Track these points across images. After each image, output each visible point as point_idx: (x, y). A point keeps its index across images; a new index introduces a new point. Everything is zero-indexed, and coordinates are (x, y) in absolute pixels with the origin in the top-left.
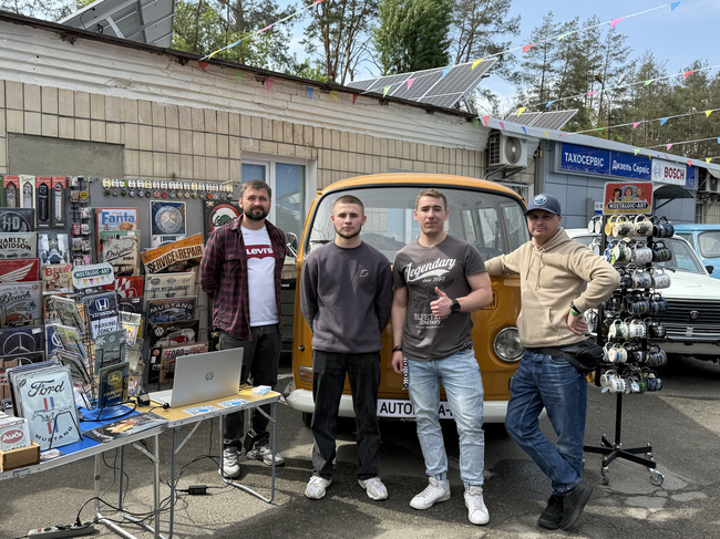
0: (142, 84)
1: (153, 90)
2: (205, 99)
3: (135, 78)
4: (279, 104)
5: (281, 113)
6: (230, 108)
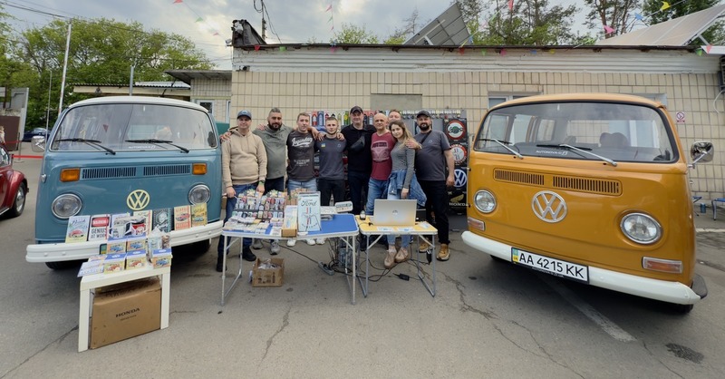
0: (430, 64)
1: (436, 66)
2: (465, 66)
3: (427, 62)
5: (514, 67)
6: (480, 69)
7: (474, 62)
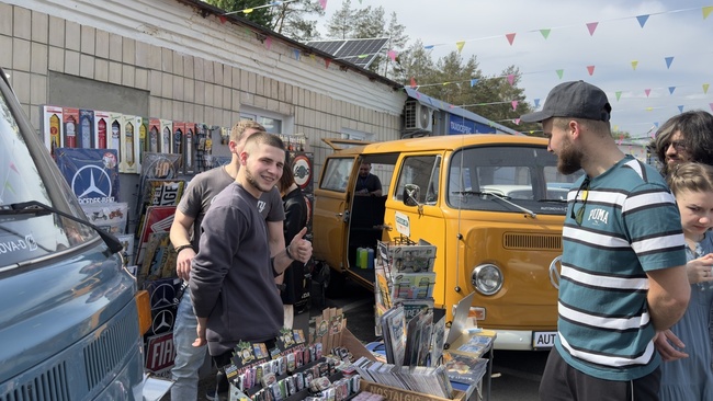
0: (167, 31)
1: (175, 39)
2: (215, 51)
3: (162, 25)
4: (271, 62)
5: (270, 70)
6: (233, 62)
7: (228, 47)
